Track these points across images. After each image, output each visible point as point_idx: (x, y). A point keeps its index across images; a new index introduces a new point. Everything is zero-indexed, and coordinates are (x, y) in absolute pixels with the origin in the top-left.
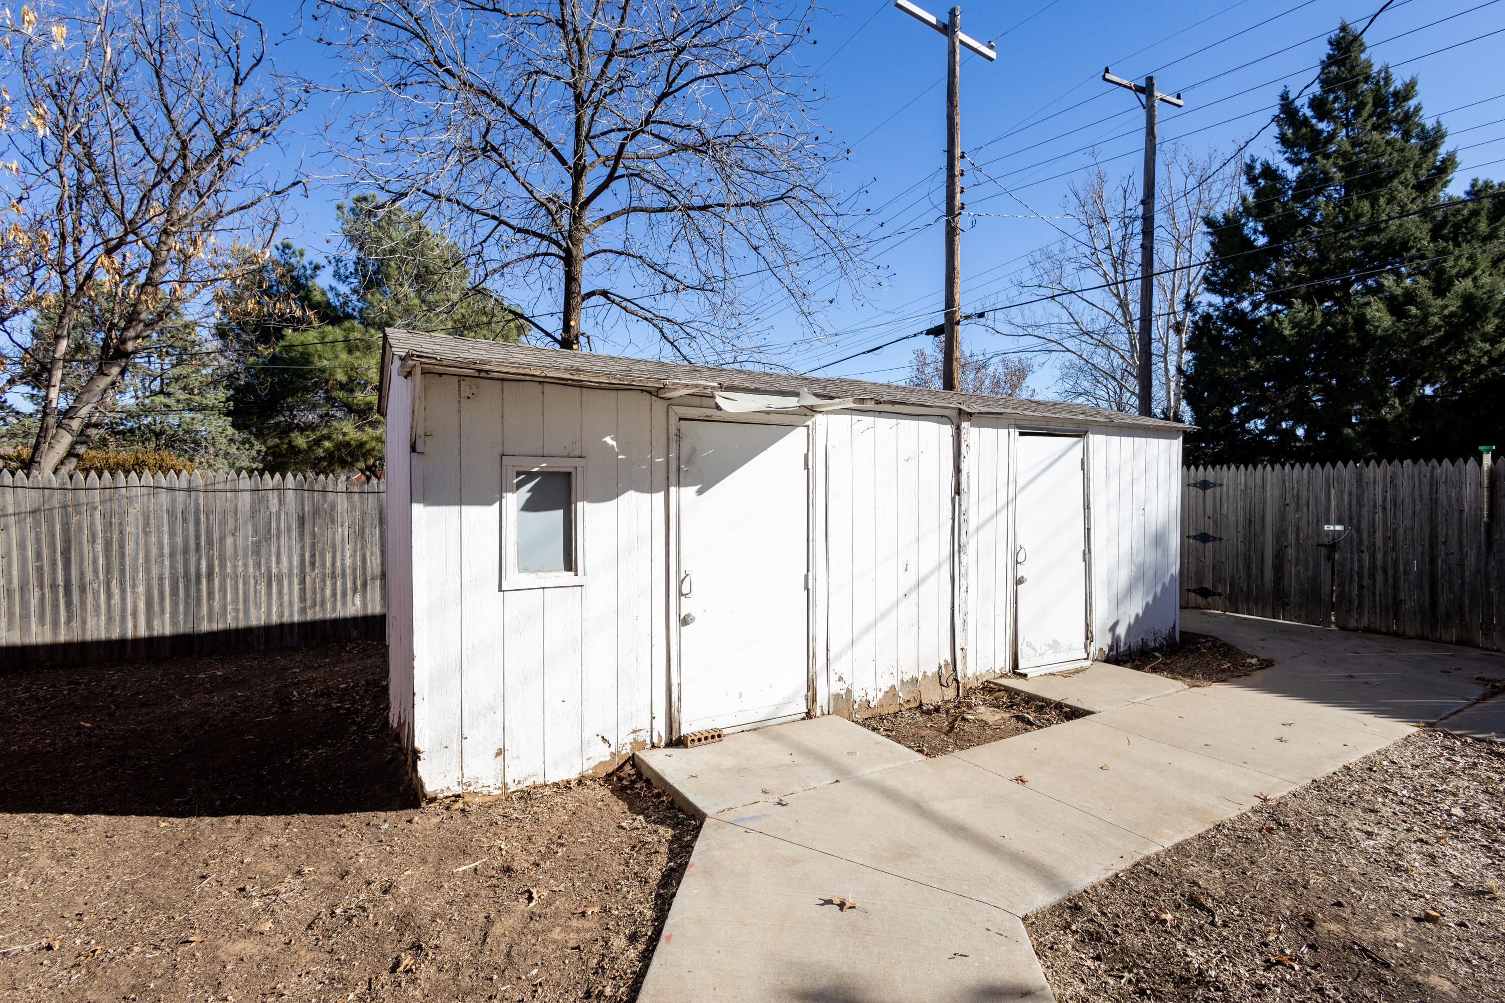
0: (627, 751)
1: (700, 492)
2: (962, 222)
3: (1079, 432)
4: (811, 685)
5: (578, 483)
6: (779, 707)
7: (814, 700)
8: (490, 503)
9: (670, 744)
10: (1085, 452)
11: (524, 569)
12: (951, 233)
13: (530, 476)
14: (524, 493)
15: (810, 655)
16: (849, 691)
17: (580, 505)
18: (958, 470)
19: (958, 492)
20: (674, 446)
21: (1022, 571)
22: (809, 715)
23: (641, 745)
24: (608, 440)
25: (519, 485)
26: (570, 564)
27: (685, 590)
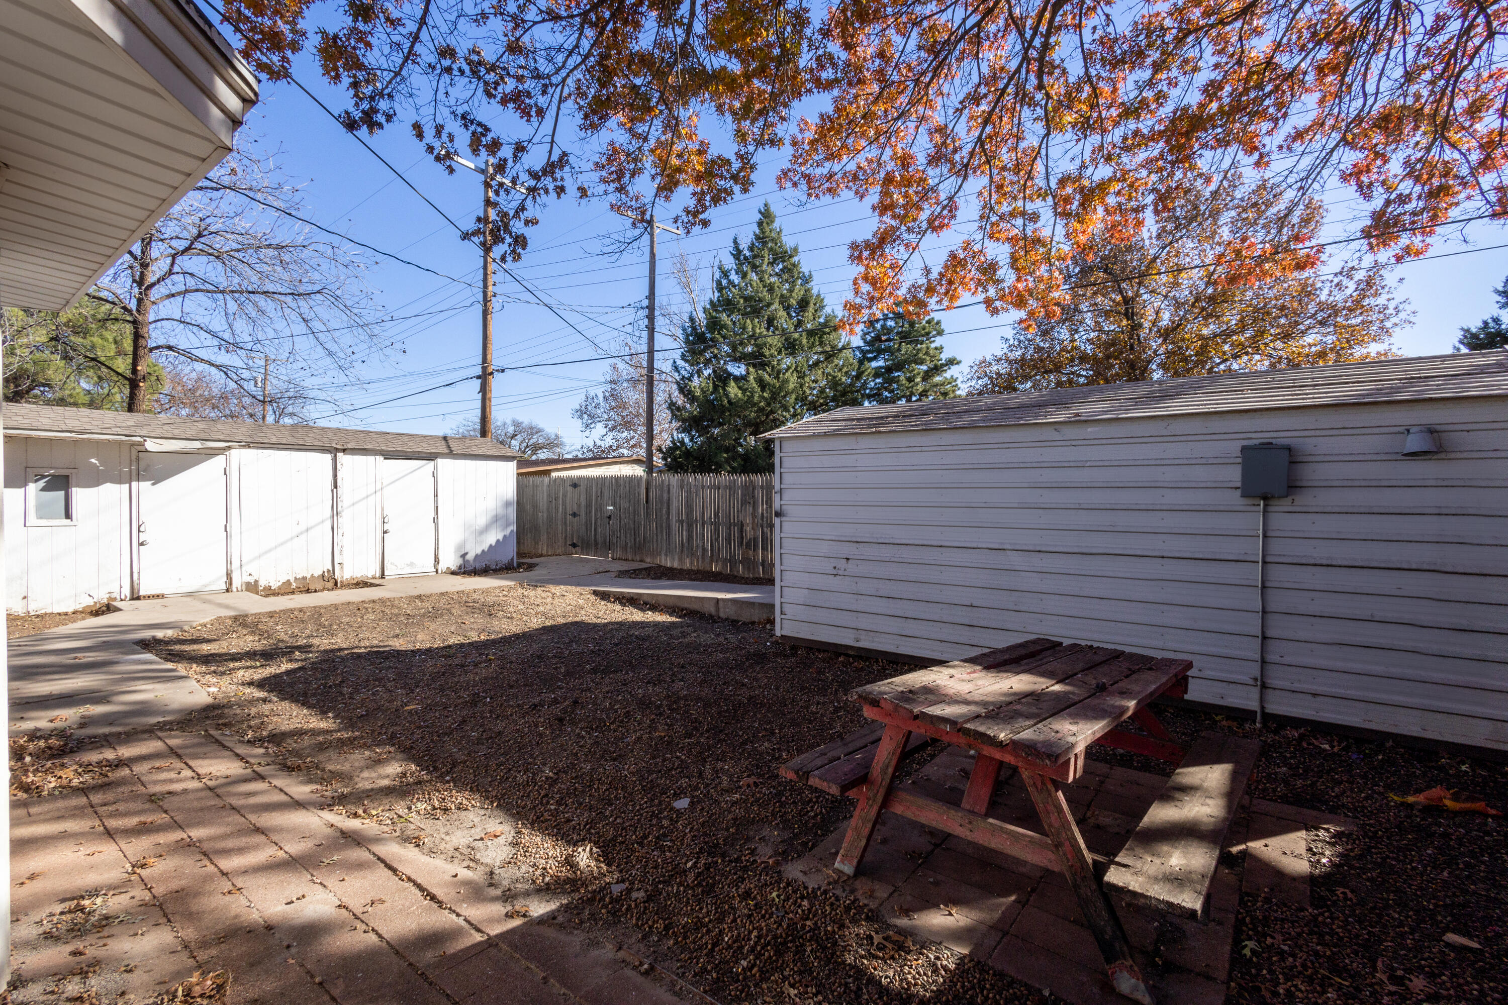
0: (105, 601)
1: (153, 484)
2: (495, 304)
3: (431, 457)
4: (229, 575)
5: (73, 480)
6: (206, 586)
7: (231, 584)
8: (20, 487)
9: (132, 599)
10: (435, 468)
11: (40, 517)
12: (485, 313)
13: (43, 477)
14: (42, 483)
15: (229, 562)
16: (256, 581)
17: (74, 489)
18: (335, 476)
19: (336, 486)
20: (134, 464)
21: (386, 527)
22: (227, 591)
23: (115, 599)
24: (93, 460)
25: (36, 481)
26: (68, 515)
27: (142, 529)
